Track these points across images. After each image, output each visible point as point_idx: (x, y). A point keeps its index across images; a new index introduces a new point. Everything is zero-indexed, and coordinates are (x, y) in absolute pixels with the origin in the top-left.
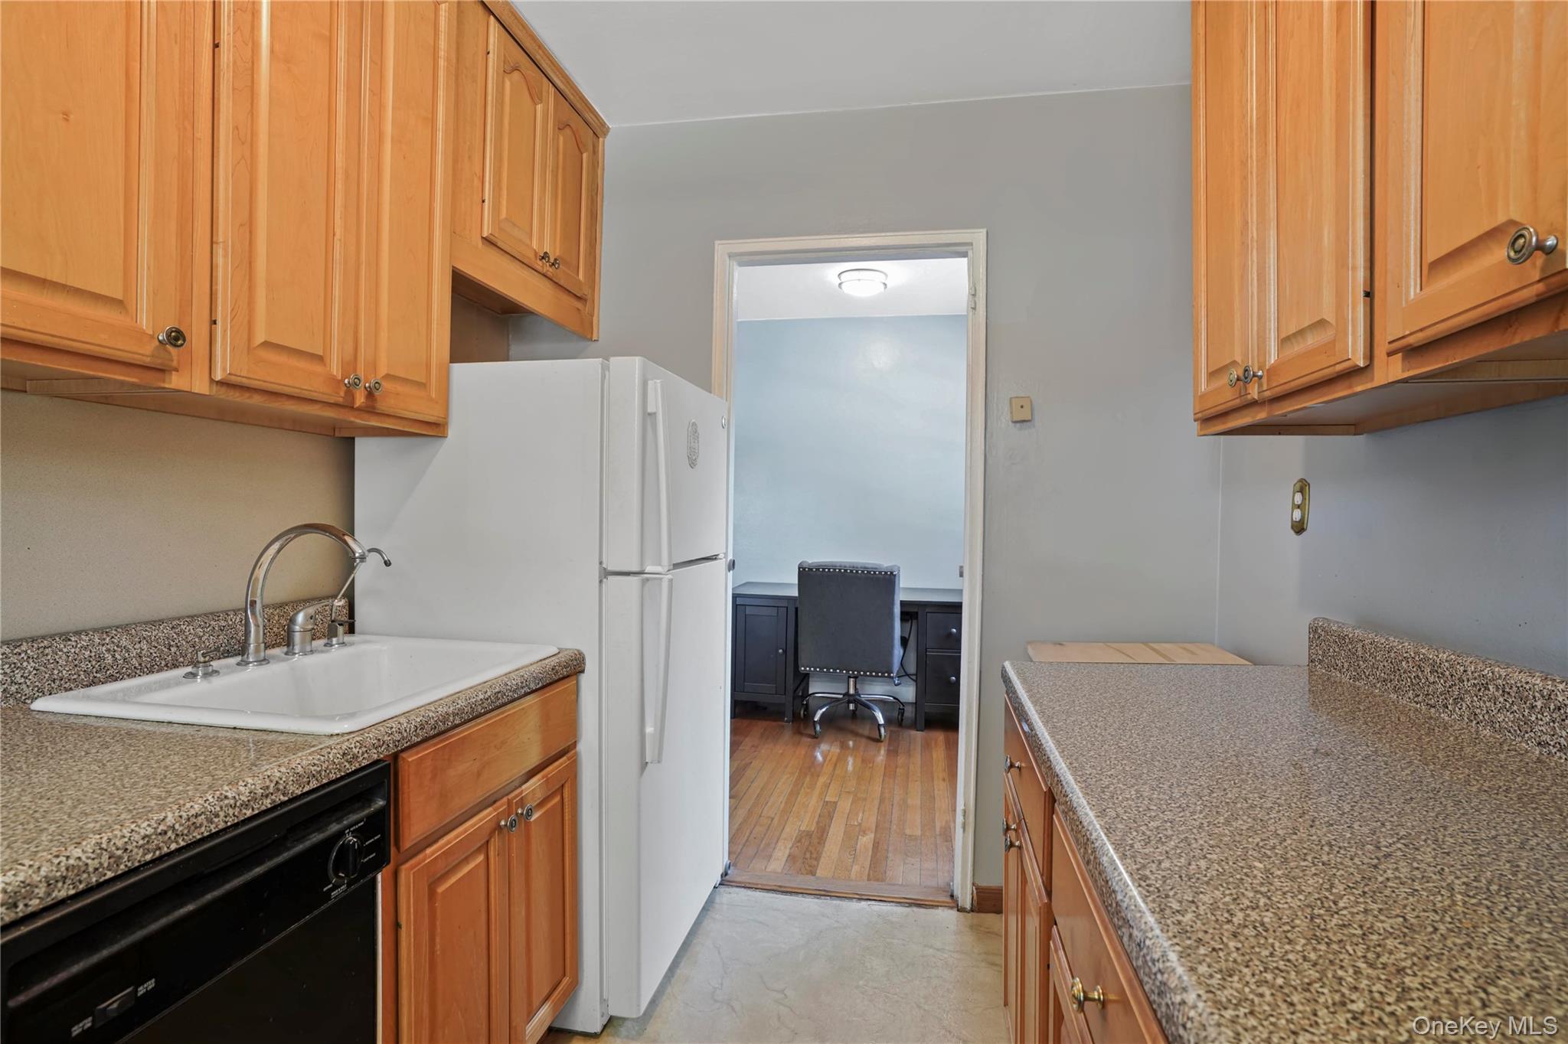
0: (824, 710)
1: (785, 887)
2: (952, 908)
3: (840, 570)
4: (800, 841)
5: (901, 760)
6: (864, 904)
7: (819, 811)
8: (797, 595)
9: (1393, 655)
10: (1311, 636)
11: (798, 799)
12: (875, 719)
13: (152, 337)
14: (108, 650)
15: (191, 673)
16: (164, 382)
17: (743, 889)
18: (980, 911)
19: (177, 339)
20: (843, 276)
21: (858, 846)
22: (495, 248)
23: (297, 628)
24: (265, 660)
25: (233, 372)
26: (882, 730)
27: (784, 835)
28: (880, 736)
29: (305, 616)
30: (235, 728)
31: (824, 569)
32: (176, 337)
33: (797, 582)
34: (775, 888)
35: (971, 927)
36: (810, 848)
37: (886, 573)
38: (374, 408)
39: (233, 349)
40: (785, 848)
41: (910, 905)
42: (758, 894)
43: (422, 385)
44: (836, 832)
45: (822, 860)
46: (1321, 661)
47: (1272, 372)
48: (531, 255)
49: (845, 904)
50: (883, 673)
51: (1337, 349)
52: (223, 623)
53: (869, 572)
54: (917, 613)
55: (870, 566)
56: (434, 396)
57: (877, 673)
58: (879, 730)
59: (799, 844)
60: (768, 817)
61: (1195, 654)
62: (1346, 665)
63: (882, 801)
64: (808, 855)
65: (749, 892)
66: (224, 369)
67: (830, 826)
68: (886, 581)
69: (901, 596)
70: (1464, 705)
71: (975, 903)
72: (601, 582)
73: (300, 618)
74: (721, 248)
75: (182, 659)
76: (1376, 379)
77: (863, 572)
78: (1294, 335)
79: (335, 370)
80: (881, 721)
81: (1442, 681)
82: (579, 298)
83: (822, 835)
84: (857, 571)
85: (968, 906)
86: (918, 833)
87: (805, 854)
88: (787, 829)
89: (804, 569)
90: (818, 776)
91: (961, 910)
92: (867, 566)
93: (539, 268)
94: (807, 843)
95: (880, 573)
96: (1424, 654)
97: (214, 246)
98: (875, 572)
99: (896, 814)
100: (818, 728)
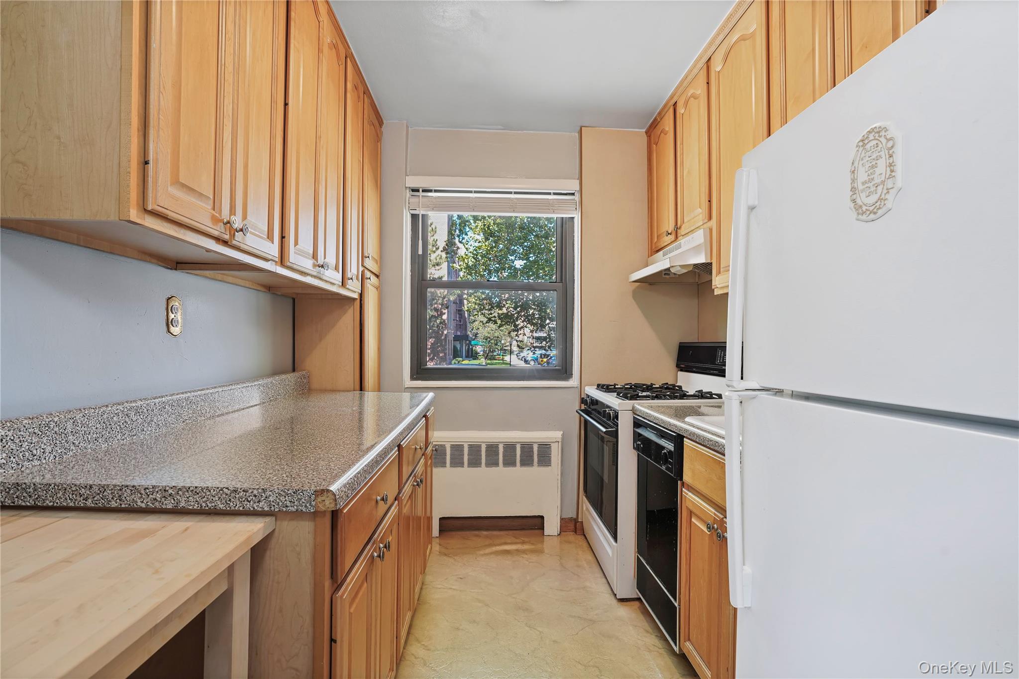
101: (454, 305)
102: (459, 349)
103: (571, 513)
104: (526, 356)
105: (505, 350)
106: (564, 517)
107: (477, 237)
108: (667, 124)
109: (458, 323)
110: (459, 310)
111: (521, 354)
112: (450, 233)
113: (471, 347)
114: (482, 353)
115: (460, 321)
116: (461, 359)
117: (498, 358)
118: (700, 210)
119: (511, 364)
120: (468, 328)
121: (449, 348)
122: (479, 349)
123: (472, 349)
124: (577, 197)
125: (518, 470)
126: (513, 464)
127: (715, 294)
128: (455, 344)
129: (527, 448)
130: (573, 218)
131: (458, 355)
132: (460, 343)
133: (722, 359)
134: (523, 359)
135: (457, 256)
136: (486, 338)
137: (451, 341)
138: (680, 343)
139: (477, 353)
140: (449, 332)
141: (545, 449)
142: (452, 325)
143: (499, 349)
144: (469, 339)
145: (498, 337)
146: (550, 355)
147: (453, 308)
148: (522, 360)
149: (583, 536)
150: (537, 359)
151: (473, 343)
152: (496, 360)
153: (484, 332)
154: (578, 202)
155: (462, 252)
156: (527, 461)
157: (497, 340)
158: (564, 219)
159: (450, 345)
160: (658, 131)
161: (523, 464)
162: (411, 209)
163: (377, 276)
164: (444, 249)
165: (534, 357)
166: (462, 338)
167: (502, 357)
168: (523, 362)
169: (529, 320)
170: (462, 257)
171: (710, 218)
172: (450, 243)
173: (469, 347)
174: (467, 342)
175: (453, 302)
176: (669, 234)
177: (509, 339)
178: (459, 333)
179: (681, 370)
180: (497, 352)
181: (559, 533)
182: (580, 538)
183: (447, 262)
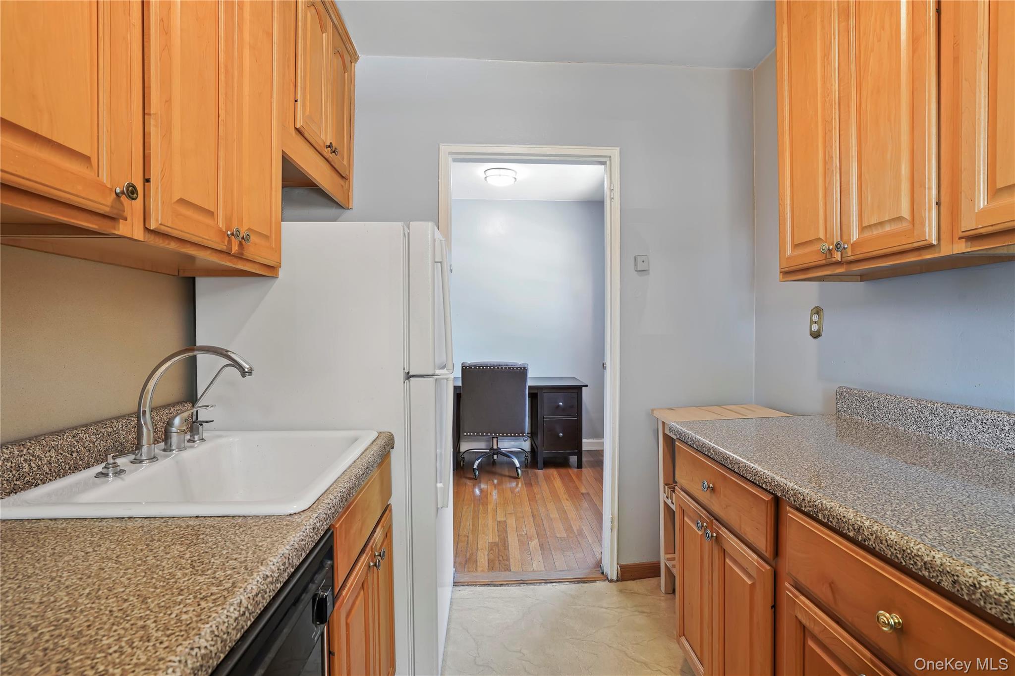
0: (480, 460)
1: (495, 582)
2: (605, 580)
3: (490, 367)
4: (492, 549)
5: (536, 489)
6: (549, 585)
7: (496, 529)
8: (461, 385)
9: (901, 406)
10: (838, 397)
11: (480, 521)
12: (514, 464)
13: (111, 190)
14: (25, 460)
15: (101, 473)
16: (115, 229)
17: (467, 587)
18: (622, 580)
19: (133, 193)
20: (487, 172)
21: (531, 548)
22: (301, 136)
23: (174, 429)
24: (154, 457)
25: (163, 223)
26: (519, 471)
27: (480, 547)
28: (518, 475)
29: (181, 419)
30: (197, 517)
31: (480, 367)
32: (131, 192)
33: (461, 376)
34: (489, 583)
35: (621, 591)
36: (501, 554)
37: (521, 368)
38: (242, 254)
39: (163, 203)
40: (484, 555)
41: (579, 582)
42: (478, 589)
43: (267, 237)
44: (513, 541)
45: (511, 560)
46: (845, 411)
47: (854, 245)
48: (322, 144)
49: (537, 587)
50: (519, 434)
51: (915, 234)
52: (110, 430)
53: (509, 368)
54: (537, 393)
55: (510, 364)
56: (274, 246)
57: (515, 434)
58: (517, 471)
59: (491, 552)
60: (465, 536)
61: (754, 411)
62: (865, 413)
63: (534, 516)
64: (501, 558)
65: (472, 588)
66: (157, 220)
67: (507, 537)
68: (521, 373)
69: (530, 383)
70: (953, 431)
71: (619, 576)
72: (404, 383)
73: (177, 421)
74: (444, 149)
75: (81, 462)
76: (942, 251)
77: (505, 368)
78: (875, 225)
79: (221, 224)
80: (518, 465)
81: (938, 419)
82: (342, 177)
83: (505, 544)
84: (502, 368)
85: (615, 578)
86: (565, 535)
87: (498, 558)
88: (480, 543)
89: (466, 367)
90: (487, 505)
91: (611, 581)
92: (509, 364)
93: (325, 154)
94: (497, 551)
95: (517, 368)
96: (924, 405)
97: (146, 116)
98: (513, 368)
99: (546, 525)
100: (477, 473)
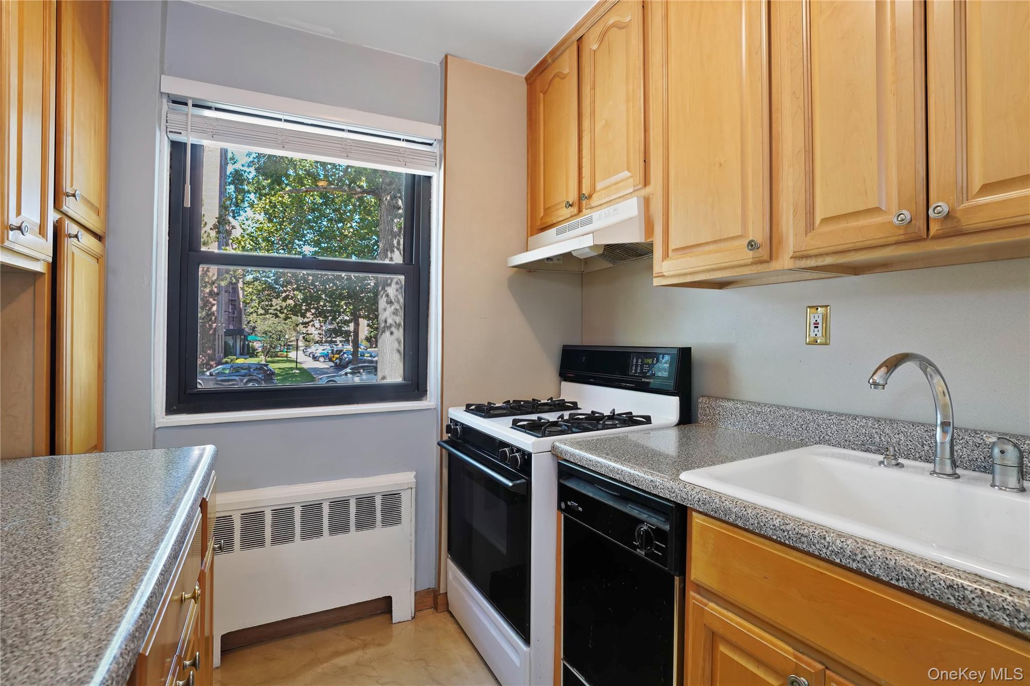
14: (877, 433)
101: (225, 293)
102: (231, 344)
103: (428, 583)
104: (314, 351)
105: (289, 345)
106: (418, 590)
107: (257, 216)
108: (567, 64)
109: (231, 315)
110: (232, 300)
111: (308, 350)
112: (223, 207)
113: (247, 343)
114: (260, 349)
115: (234, 313)
116: (235, 357)
117: (281, 354)
118: (626, 174)
119: (298, 361)
120: (243, 321)
121: (219, 344)
122: (257, 345)
123: (248, 344)
124: (436, 149)
125: (354, 537)
126: (345, 528)
127: (654, 285)
128: (227, 340)
129: (366, 503)
130: (429, 178)
131: (231, 352)
132: (233, 338)
133: (639, 368)
134: (311, 355)
135: (231, 237)
136: (265, 333)
137: (222, 336)
138: (564, 346)
139: (254, 350)
140: (221, 325)
141: (392, 501)
142: (223, 318)
143: (282, 344)
144: (245, 334)
145: (281, 331)
146: (343, 350)
147: (224, 297)
148: (309, 356)
149: (446, 613)
150: (328, 355)
151: (249, 338)
152: (279, 357)
153: (261, 326)
154: (438, 157)
155: (237, 233)
156: (365, 521)
157: (280, 335)
158: (416, 178)
159: (220, 340)
160: (550, 74)
161: (360, 526)
162: (170, 132)
163: (99, 237)
164: (215, 227)
165: (324, 353)
166: (237, 332)
167: (285, 353)
168: (311, 359)
169: (320, 313)
170: (237, 239)
171: (646, 182)
172: (222, 221)
173: (244, 342)
174: (242, 337)
175: (224, 290)
176: (570, 205)
177: (294, 334)
178: (231, 327)
179: (565, 380)
180: (280, 348)
181: (413, 615)
182: (444, 616)
183: (217, 243)
